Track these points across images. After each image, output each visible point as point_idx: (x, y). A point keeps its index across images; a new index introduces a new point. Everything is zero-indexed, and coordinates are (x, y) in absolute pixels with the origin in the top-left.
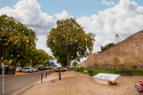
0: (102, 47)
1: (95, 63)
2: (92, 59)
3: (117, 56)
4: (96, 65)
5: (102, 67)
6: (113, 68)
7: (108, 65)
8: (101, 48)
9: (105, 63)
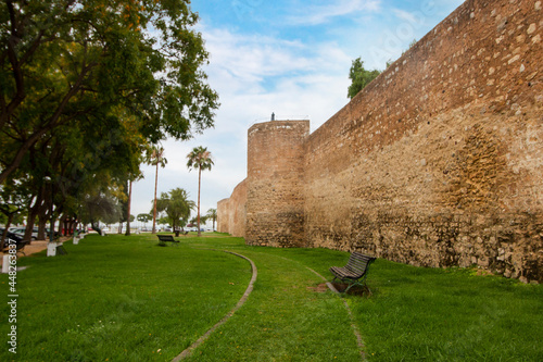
0: (358, 65)
1: (287, 207)
2: (274, 167)
3: (499, 110)
4: (298, 220)
5: (337, 239)
6: (422, 252)
7: (386, 219)
8: (352, 76)
9: (360, 203)
